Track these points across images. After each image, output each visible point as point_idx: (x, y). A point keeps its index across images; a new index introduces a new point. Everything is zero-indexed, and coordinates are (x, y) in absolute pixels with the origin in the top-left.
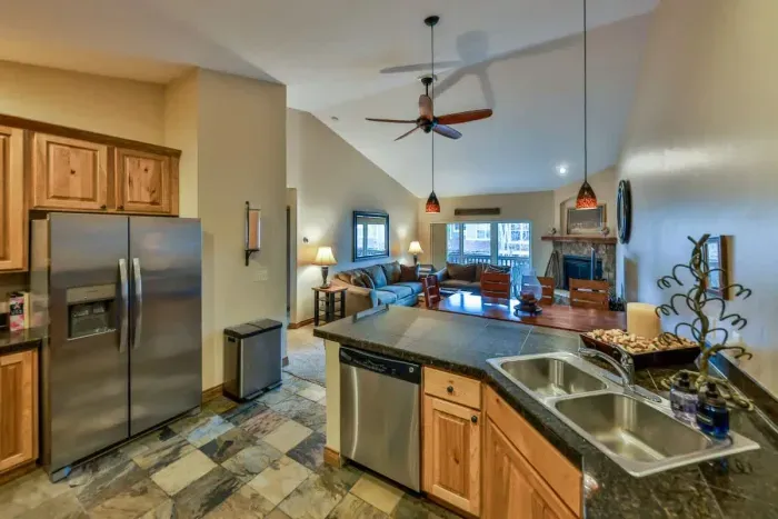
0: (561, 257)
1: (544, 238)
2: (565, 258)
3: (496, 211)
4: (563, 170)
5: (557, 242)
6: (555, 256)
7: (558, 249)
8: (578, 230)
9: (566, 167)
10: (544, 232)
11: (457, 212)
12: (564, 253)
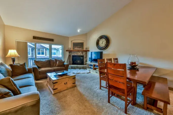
0: (71, 56)
1: (67, 51)
2: (73, 56)
3: (52, 40)
4: (79, 31)
5: (70, 52)
6: (69, 56)
7: (71, 54)
8: (76, 49)
9: (80, 30)
10: (67, 49)
11: (34, 38)
12: (73, 55)
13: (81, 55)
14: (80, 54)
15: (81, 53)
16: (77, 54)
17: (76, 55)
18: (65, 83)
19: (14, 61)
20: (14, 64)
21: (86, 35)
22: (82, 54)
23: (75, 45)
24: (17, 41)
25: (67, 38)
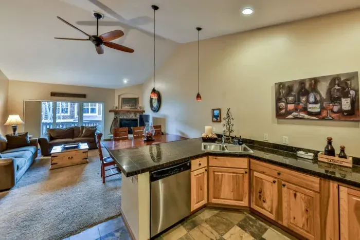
0: (119, 120)
1: (110, 111)
2: (121, 120)
3: (84, 96)
4: (125, 81)
5: (116, 113)
6: (115, 119)
7: (117, 116)
8: (126, 108)
9: (127, 80)
10: (110, 109)
11: (53, 94)
12: (120, 118)
13: (134, 118)
14: (132, 117)
15: (133, 115)
16: (127, 116)
17: (125, 117)
18: (69, 158)
19: (15, 129)
20: (14, 134)
21: (141, 86)
22: (135, 116)
23: (125, 101)
24: (25, 100)
25: (111, 91)
